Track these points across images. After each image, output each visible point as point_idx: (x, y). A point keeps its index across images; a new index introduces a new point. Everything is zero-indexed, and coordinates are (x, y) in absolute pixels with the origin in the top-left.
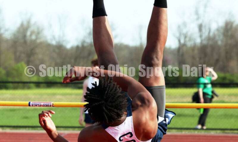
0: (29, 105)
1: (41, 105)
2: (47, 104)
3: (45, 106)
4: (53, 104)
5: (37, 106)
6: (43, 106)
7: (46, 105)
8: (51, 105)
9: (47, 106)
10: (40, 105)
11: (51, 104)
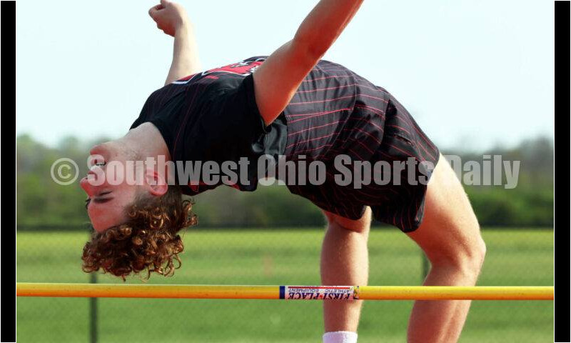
0: (282, 296)
1: (318, 294)
2: (337, 292)
4: (355, 292)
6: (325, 297)
8: (348, 295)
10: (315, 294)
11: (351, 292)
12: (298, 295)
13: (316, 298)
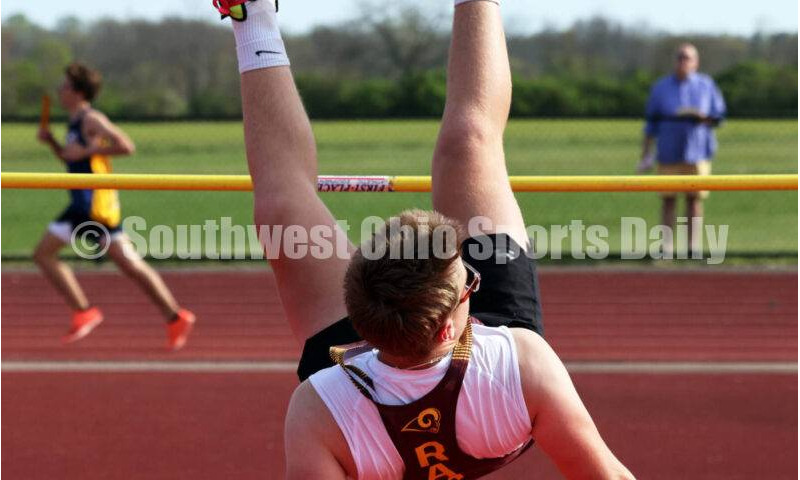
1: (349, 186)
2: (371, 183)
3: (363, 189)
4: (391, 183)
5: (334, 189)
6: (357, 189)
7: (367, 188)
8: (383, 186)
9: (370, 189)
10: (346, 186)
11: (386, 184)
12: (326, 188)
13: (347, 190)
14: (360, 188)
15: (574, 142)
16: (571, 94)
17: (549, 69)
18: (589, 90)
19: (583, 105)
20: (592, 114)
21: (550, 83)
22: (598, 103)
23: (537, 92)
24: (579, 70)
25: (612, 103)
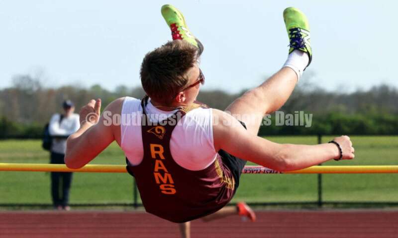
1: (260, 171)
5: (253, 172)
6: (264, 173)
7: (269, 172)
12: (249, 172)
13: (259, 173)
14: (266, 172)
15: (372, 147)
16: (370, 123)
17: (359, 110)
18: (380, 121)
19: (376, 128)
20: (381, 133)
21: (360, 117)
22: (384, 127)
23: (353, 122)
24: (374, 110)
25: (391, 128)
